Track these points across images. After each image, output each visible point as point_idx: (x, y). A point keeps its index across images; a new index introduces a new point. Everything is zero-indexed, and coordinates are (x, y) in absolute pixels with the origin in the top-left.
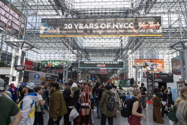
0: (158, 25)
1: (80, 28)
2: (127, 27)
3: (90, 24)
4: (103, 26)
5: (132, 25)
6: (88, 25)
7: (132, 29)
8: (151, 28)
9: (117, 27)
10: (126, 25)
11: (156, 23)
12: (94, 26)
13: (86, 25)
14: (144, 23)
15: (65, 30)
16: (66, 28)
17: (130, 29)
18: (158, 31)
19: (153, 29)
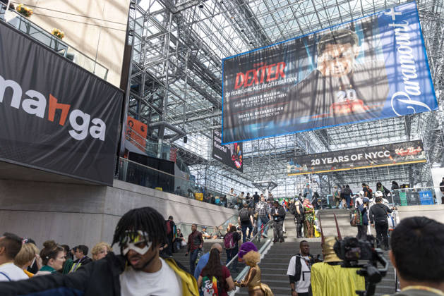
0: (419, 149)
1: (329, 162)
2: (382, 156)
3: (339, 157)
4: (354, 157)
5: (387, 154)
6: (338, 159)
7: (388, 158)
8: (411, 154)
9: (370, 157)
10: (381, 154)
11: (417, 148)
12: (344, 159)
13: (335, 158)
14: (401, 149)
15: (313, 166)
16: (313, 164)
17: (385, 158)
18: (421, 157)
19: (414, 155)
